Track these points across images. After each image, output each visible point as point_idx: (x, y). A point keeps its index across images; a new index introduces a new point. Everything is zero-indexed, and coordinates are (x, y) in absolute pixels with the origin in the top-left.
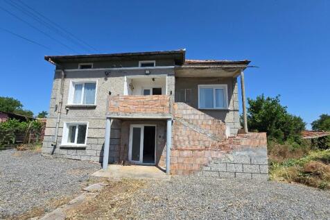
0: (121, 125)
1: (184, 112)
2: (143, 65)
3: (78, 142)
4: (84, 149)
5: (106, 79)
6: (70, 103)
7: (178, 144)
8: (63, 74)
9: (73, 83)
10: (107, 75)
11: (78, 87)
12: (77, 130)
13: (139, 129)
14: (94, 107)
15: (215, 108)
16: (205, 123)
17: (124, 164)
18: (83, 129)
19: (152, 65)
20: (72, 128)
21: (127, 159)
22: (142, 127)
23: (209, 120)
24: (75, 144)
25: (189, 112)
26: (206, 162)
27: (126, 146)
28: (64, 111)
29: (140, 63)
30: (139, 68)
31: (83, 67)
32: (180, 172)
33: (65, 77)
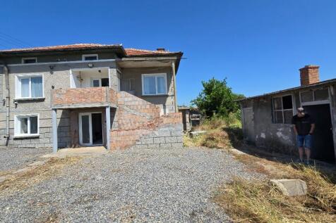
0: (70, 114)
1: (126, 99)
2: (87, 59)
3: (31, 132)
4: (38, 137)
5: (52, 73)
6: (19, 96)
7: (122, 127)
8: (6, 69)
9: (19, 78)
10: (52, 69)
11: (24, 81)
12: (29, 122)
13: (88, 116)
14: (43, 100)
15: (157, 94)
16: (143, 107)
17: (74, 147)
18: (34, 120)
19: (95, 58)
20: (24, 121)
21: (79, 143)
22: (90, 114)
23: (147, 105)
24: (29, 134)
25: (130, 99)
26: (137, 138)
27: (77, 132)
28: (13, 105)
29: (84, 56)
30: (83, 61)
31: (27, 62)
32: (118, 148)
33: (9, 72)
